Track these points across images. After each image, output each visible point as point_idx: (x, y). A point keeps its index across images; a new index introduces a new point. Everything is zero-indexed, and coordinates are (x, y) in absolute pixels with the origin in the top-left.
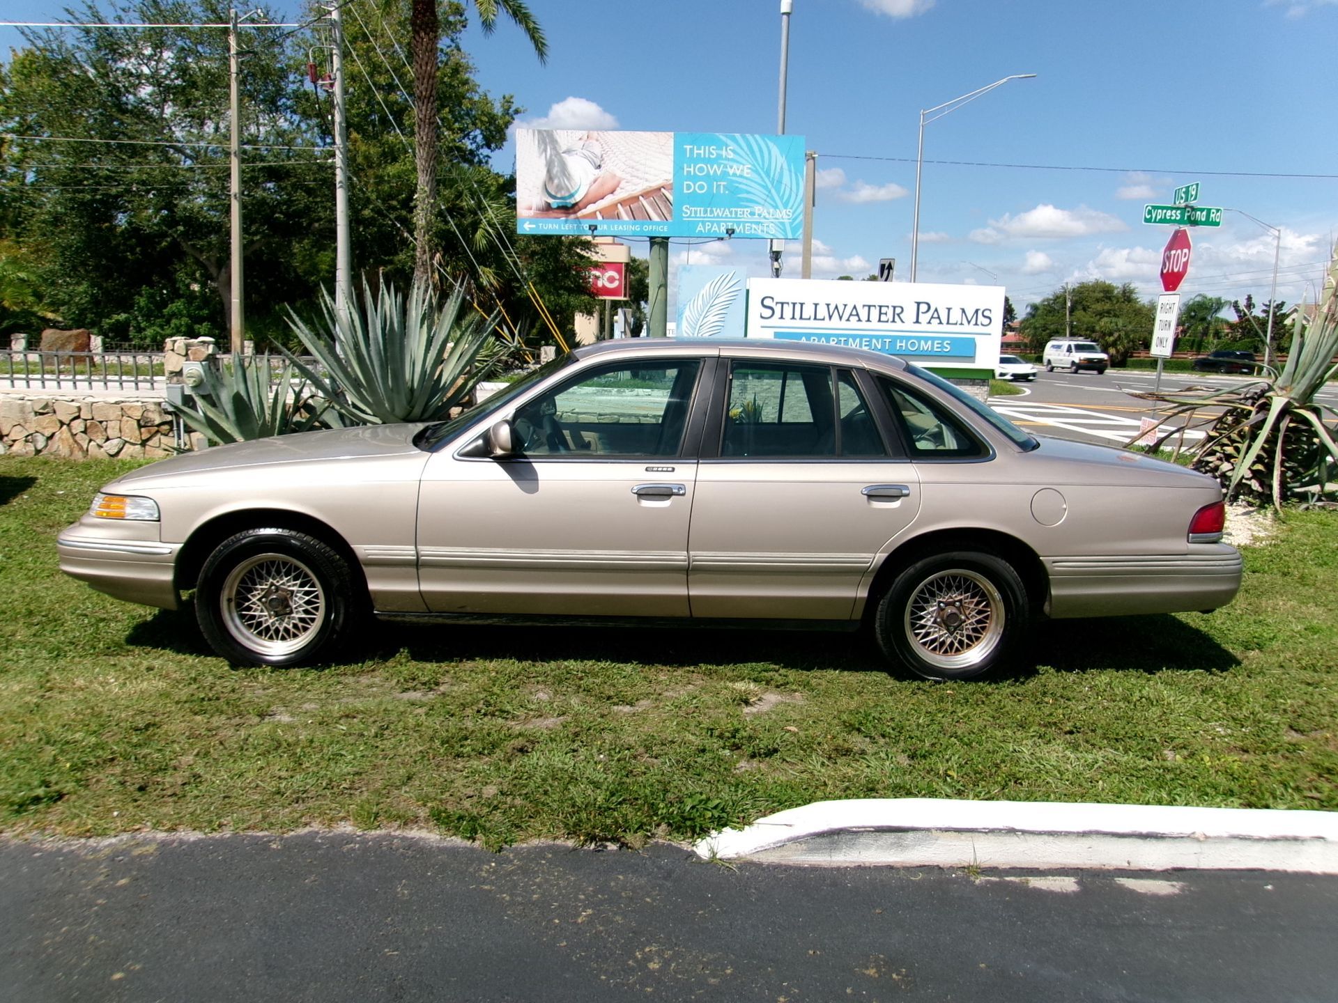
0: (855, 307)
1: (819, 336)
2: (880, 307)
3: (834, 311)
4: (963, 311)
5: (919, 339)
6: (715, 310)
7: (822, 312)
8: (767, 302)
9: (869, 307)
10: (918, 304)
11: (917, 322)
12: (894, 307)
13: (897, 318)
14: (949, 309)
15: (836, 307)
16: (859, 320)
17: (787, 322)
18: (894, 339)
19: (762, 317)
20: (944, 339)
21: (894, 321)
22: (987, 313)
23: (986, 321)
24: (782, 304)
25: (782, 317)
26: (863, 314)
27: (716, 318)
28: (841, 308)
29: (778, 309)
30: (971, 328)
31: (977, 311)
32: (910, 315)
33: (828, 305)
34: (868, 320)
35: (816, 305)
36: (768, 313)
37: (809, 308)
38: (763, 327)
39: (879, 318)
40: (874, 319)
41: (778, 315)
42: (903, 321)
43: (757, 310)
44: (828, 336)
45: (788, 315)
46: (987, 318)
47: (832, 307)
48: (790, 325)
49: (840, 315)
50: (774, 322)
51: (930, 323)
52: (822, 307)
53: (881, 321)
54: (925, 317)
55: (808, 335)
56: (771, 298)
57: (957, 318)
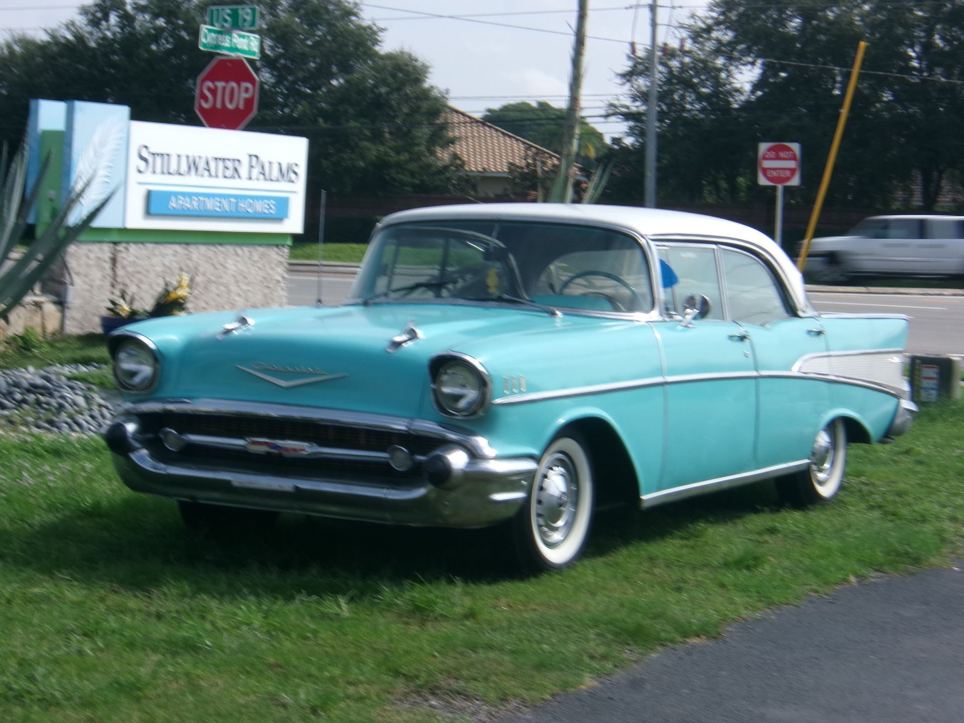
0: (207, 161)
1: (184, 194)
2: (224, 160)
3: (193, 166)
4: (279, 164)
5: (254, 198)
6: (102, 162)
7: (184, 167)
8: (145, 154)
9: (216, 159)
10: (250, 156)
11: (250, 178)
12: (235, 160)
13: (236, 176)
14: (270, 163)
15: (194, 161)
16: (210, 176)
17: (158, 179)
18: (236, 197)
19: (140, 172)
20: (268, 198)
21: (233, 178)
22: (296, 169)
23: (293, 176)
24: (153, 154)
25: (154, 173)
26: (212, 164)
28: (197, 160)
29: (151, 160)
30: (284, 186)
31: (289, 164)
32: (244, 171)
33: (188, 157)
34: (217, 176)
35: (179, 156)
36: (142, 164)
37: (174, 160)
38: (140, 183)
39: (224, 172)
40: (220, 174)
41: (151, 169)
42: (239, 177)
43: (135, 161)
44: (190, 195)
45: (158, 169)
46: (295, 173)
47: (191, 160)
48: (161, 182)
49: (197, 169)
50: (148, 177)
51: (258, 179)
52: (184, 160)
53: (225, 177)
54: (255, 172)
55: (176, 194)
56: (146, 147)
57: (275, 173)
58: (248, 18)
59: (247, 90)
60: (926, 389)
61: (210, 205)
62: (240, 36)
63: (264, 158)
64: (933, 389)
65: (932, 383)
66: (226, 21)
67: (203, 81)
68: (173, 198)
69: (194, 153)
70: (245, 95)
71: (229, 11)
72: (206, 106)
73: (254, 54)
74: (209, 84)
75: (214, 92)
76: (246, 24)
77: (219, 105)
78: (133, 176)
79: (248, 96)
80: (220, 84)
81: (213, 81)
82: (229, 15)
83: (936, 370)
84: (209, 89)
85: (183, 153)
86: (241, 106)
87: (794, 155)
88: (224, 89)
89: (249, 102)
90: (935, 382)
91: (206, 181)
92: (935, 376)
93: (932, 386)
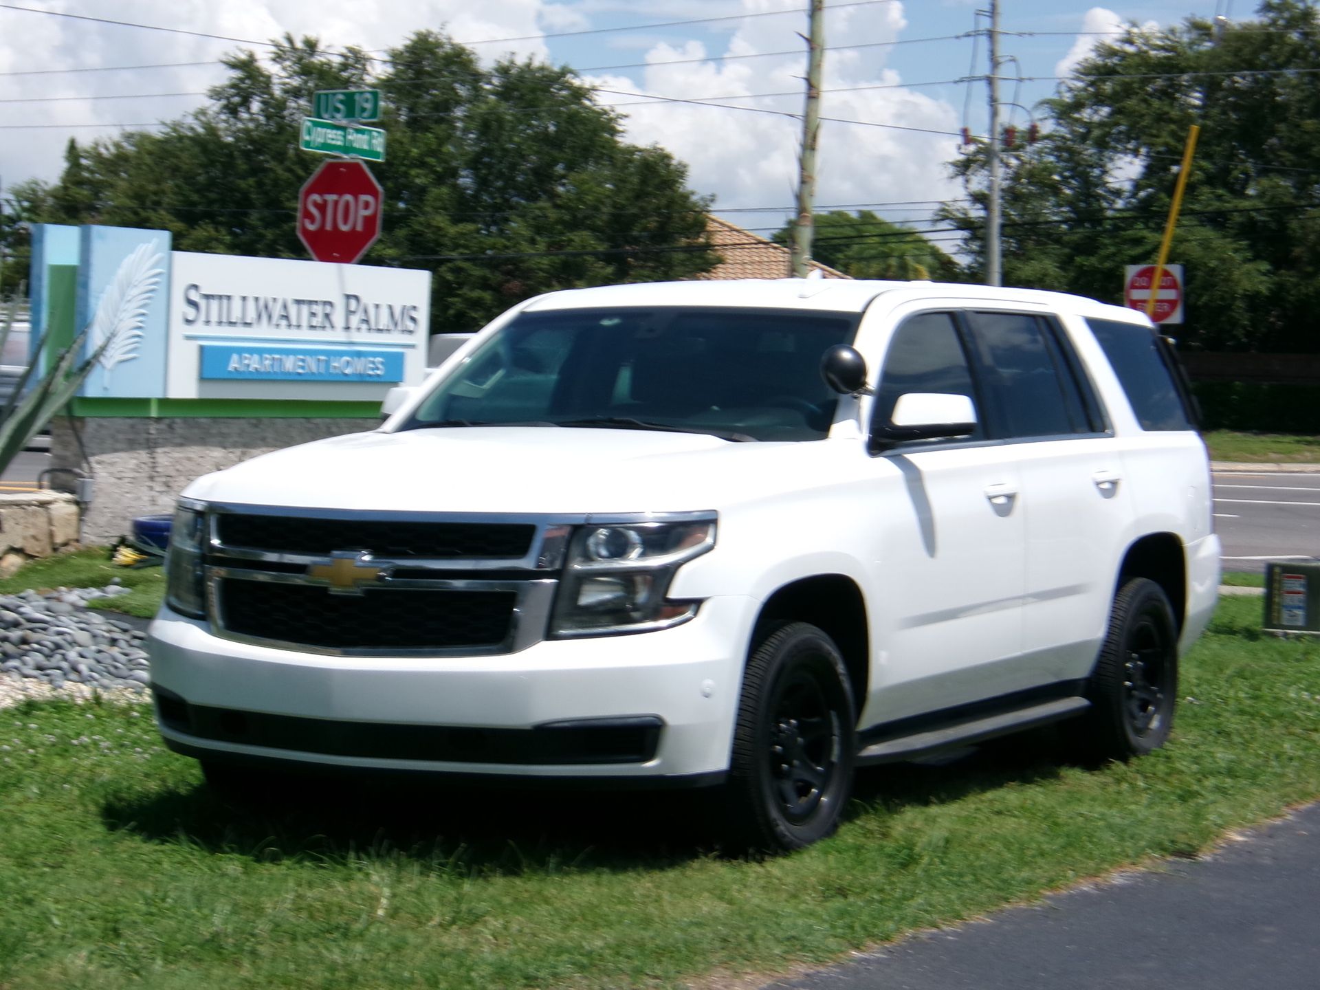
0: (285, 307)
1: (251, 351)
2: (311, 302)
3: (264, 311)
4: (390, 307)
5: (352, 355)
6: (132, 308)
7: (251, 315)
8: (194, 296)
9: (298, 302)
10: (348, 297)
11: (347, 328)
12: (325, 303)
13: (328, 325)
14: (377, 306)
15: (266, 307)
16: (289, 326)
17: (214, 330)
18: (327, 353)
19: (186, 320)
20: (376, 355)
21: (324, 328)
22: (414, 314)
23: (411, 325)
24: (207, 297)
25: (208, 322)
26: (293, 310)
27: (135, 322)
28: (271, 304)
29: (202, 303)
30: (396, 338)
31: (404, 308)
32: (338, 318)
33: (257, 299)
34: (299, 326)
35: (244, 298)
36: (191, 313)
37: (237, 304)
38: (189, 338)
39: (309, 321)
40: (304, 323)
41: (203, 317)
42: (333, 327)
43: (180, 308)
44: (260, 352)
45: (214, 318)
46: (413, 319)
47: (261, 303)
48: (217, 334)
49: (270, 317)
50: (199, 329)
51: (359, 329)
52: (251, 305)
53: (312, 327)
54: (355, 320)
55: (240, 351)
56: (195, 287)
57: (384, 321)
58: (368, 106)
59: (367, 205)
60: (1290, 608)
61: (290, 364)
62: (358, 131)
63: (368, 300)
64: (1299, 608)
65: (1298, 599)
66: (338, 110)
67: (309, 193)
68: (235, 357)
69: (265, 294)
70: (365, 213)
71: (341, 97)
72: (311, 227)
73: (377, 155)
74: (316, 197)
75: (322, 208)
76: (365, 115)
77: (329, 227)
78: (179, 329)
79: (368, 213)
80: (331, 198)
81: (321, 193)
82: (342, 102)
83: (1302, 581)
84: (316, 205)
85: (251, 295)
86: (359, 228)
87: (1174, 281)
88: (336, 203)
89: (369, 222)
90: (1301, 596)
91: (284, 333)
92: (1302, 589)
93: (1297, 604)
